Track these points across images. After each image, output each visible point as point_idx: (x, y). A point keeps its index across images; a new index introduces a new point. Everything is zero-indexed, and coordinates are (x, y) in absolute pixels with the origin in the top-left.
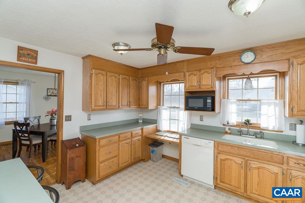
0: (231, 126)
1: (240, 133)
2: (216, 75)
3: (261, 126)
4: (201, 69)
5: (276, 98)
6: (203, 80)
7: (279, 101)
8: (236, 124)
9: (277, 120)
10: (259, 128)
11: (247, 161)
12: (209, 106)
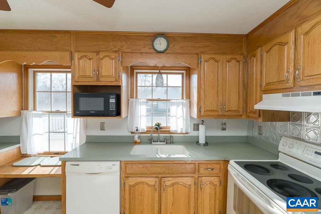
0: (141, 133)
1: (151, 141)
2: (122, 62)
3: (171, 130)
4: (100, 51)
5: (183, 98)
6: (103, 68)
7: (186, 102)
8: (146, 130)
9: (185, 121)
10: (169, 132)
11: (161, 179)
12: (113, 108)
